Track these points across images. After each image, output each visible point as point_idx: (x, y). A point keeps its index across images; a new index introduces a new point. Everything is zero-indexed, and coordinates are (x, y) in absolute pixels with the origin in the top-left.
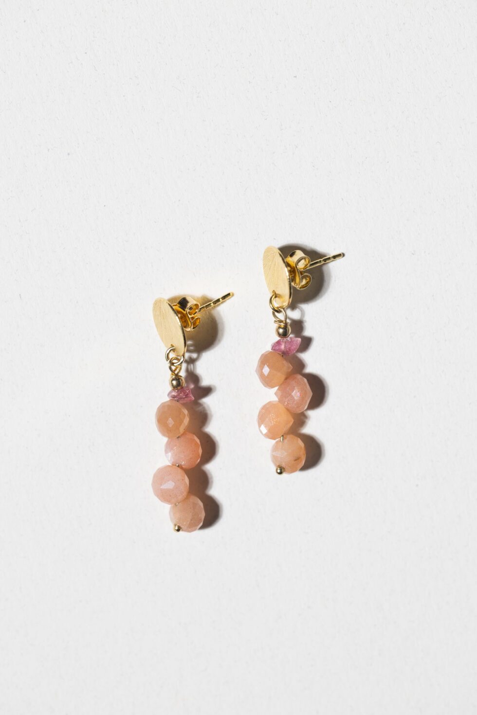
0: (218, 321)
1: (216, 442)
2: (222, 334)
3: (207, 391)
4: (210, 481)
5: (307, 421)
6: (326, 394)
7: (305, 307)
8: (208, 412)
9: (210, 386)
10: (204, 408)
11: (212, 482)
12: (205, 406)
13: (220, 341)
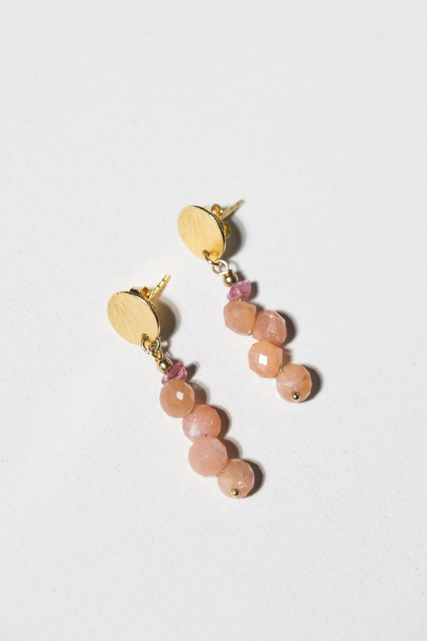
0: (169, 305)
1: (224, 410)
2: (179, 315)
3: (192, 369)
4: (238, 447)
5: (291, 354)
6: (294, 324)
7: (235, 258)
8: (203, 387)
9: (192, 363)
10: (197, 385)
11: (240, 446)
12: (198, 383)
13: (179, 321)
